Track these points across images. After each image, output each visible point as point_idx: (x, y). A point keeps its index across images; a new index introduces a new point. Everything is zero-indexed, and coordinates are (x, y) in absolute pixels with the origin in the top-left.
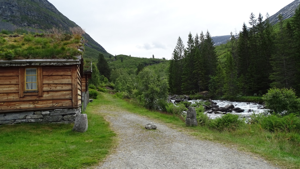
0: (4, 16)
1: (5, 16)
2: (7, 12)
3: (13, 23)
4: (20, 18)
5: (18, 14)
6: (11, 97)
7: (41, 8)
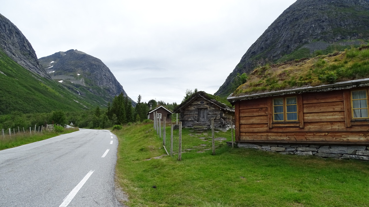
0: (314, 36)
1: (316, 35)
2: (318, 30)
3: (324, 41)
4: (331, 33)
5: (329, 29)
6: (336, 127)
7: (358, 11)
